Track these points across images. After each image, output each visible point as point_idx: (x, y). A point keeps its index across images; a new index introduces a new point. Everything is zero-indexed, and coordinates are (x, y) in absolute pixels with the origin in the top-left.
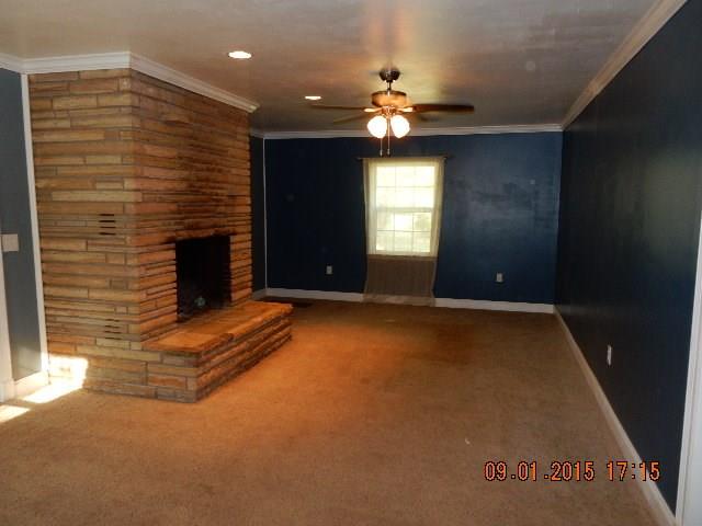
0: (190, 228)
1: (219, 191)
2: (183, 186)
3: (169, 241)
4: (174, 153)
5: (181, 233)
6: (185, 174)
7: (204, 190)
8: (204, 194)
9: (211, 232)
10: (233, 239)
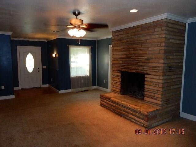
0: (126, 68)
1: (139, 57)
2: (124, 56)
3: (119, 71)
4: (122, 47)
5: (123, 69)
6: (125, 53)
7: (132, 57)
8: (132, 58)
9: (134, 71)
10: (146, 76)
